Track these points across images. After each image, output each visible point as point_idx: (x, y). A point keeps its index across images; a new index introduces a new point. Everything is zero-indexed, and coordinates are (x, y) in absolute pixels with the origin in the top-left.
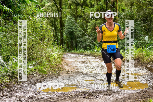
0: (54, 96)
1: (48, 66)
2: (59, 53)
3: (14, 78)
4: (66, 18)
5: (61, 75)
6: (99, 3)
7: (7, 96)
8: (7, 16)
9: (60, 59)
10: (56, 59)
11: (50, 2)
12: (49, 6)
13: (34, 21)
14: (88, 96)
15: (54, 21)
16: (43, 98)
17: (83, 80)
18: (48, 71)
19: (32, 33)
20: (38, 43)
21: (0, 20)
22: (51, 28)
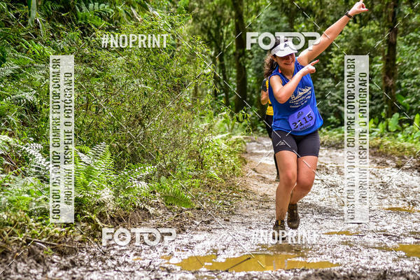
1: (197, 181)
2: (234, 138)
3: (84, 221)
4: (258, 16)
5: (240, 211)
8: (58, 6)
9: (237, 157)
10: (222, 158)
13: (152, 27)
15: (216, 26)
18: (195, 197)
19: (144, 67)
20: (163, 104)
21: (36, 21)
22: (206, 50)
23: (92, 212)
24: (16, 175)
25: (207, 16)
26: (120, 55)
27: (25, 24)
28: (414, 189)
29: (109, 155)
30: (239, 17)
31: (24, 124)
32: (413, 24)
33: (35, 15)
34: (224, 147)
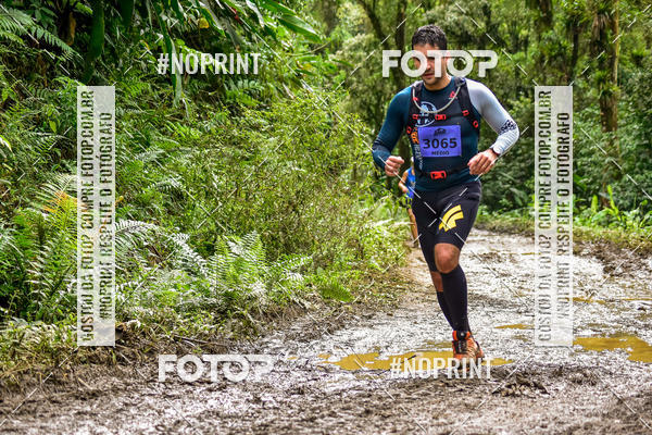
0: (383, 387)
1: (358, 272)
2: (397, 224)
3: (234, 317)
5: (404, 305)
6: (544, 35)
7: (209, 383)
8: (205, 85)
9: (401, 246)
10: (384, 246)
11: (361, 32)
12: (357, 47)
13: (306, 105)
14: (509, 387)
15: (375, 102)
16: (340, 394)
17: (487, 325)
18: (355, 290)
19: (297, 149)
20: (319, 187)
21: (181, 102)
22: (365, 129)
23: (244, 308)
24: (162, 268)
25: (367, 91)
26: (271, 136)
27: (170, 106)
28: (593, 278)
29: (260, 245)
31: (170, 212)
32: (588, 98)
33: (181, 95)
34: (386, 234)
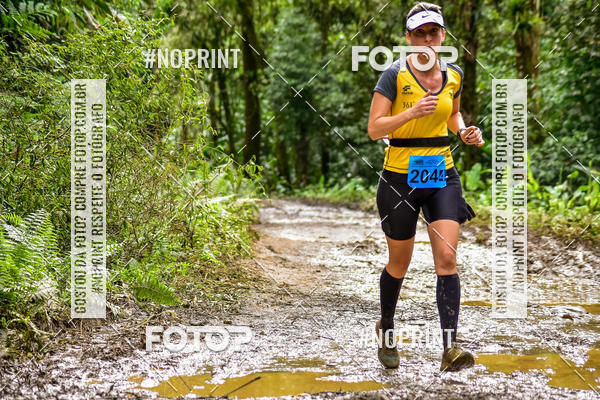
1: (185, 265)
2: (240, 201)
3: (11, 327)
4: (276, 23)
9: (244, 230)
10: (222, 230)
13: (114, 37)
15: (213, 37)
18: (181, 289)
20: (133, 151)
23: (25, 313)
25: (200, 21)
29: (50, 229)
30: (248, 23)
32: (499, 34)
34: (225, 214)
